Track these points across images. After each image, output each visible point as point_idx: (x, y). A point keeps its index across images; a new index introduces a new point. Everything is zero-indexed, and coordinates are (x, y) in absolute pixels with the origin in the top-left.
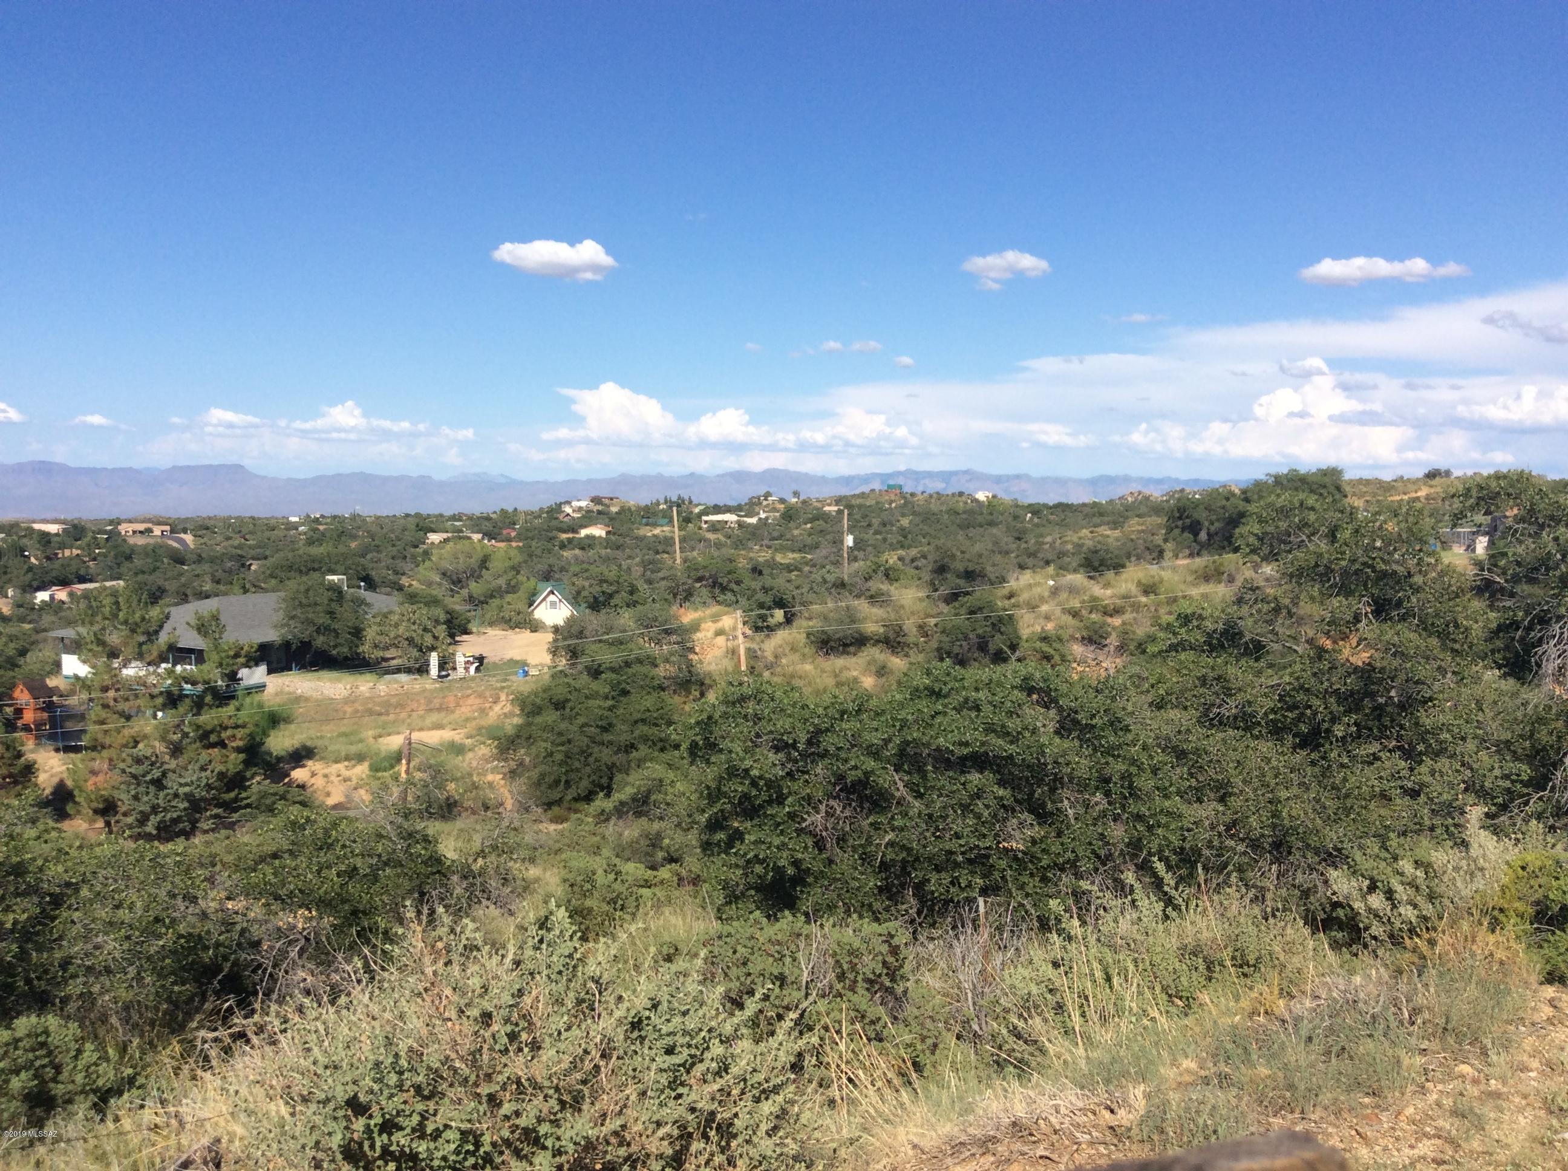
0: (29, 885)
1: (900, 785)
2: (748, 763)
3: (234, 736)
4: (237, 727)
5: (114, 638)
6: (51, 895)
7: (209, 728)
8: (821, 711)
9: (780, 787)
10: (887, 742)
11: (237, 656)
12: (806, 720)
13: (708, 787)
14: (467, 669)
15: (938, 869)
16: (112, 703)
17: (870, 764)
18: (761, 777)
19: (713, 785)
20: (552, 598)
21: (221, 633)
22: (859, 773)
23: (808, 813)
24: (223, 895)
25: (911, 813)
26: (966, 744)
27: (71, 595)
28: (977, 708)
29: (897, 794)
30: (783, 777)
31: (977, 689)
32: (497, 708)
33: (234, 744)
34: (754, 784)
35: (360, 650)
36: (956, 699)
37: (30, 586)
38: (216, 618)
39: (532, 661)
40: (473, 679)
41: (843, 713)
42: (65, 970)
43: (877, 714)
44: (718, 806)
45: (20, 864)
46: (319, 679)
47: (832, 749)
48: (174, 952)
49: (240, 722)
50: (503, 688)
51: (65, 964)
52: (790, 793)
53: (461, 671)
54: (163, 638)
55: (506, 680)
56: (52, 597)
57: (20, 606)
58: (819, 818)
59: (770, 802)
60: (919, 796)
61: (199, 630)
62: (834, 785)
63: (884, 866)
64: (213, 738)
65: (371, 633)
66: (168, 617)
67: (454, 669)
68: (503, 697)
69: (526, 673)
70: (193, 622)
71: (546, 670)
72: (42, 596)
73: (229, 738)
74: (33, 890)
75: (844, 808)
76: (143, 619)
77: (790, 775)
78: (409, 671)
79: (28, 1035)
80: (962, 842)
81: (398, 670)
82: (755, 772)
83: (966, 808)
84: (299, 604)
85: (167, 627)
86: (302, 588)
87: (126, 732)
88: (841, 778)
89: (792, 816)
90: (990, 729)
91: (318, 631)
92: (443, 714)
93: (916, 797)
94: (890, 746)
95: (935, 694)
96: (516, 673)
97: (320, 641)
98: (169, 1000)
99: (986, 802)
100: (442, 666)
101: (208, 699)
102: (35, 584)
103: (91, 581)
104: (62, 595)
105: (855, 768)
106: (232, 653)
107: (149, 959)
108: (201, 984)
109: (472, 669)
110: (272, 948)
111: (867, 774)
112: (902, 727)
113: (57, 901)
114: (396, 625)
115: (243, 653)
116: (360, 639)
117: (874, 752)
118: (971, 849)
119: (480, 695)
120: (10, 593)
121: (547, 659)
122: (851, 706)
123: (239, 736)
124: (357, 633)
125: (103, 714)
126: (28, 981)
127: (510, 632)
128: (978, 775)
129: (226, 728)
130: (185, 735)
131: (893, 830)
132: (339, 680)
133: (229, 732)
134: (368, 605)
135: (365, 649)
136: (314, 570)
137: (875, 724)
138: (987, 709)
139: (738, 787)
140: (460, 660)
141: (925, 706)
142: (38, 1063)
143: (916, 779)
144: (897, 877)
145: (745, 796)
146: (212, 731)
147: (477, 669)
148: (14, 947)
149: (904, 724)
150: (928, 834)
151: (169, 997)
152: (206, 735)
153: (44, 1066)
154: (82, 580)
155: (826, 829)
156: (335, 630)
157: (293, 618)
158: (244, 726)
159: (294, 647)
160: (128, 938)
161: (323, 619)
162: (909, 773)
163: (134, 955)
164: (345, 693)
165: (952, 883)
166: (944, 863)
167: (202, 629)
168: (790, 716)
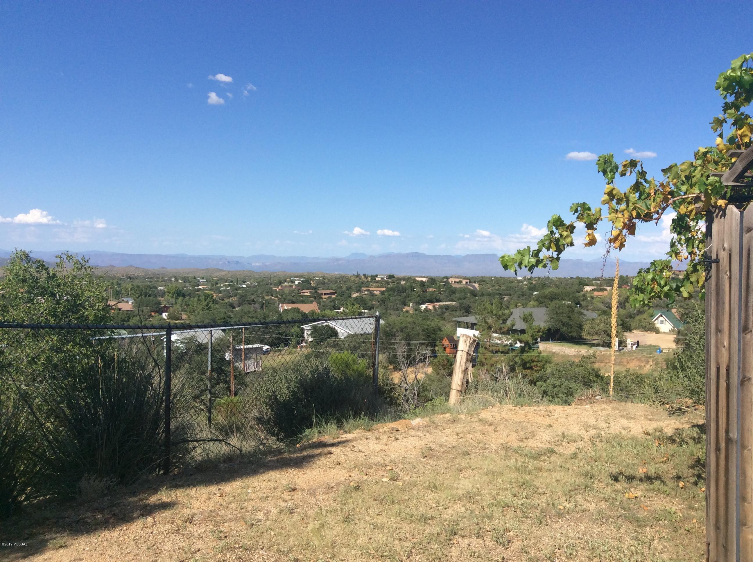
3: (537, 365)
4: (538, 361)
7: (527, 360)
11: (539, 332)
14: (632, 347)
16: (488, 347)
20: (661, 318)
21: (533, 321)
27: (434, 307)
32: (648, 366)
33: (536, 369)
35: (582, 334)
37: (419, 303)
38: (531, 315)
39: (662, 346)
40: (635, 352)
46: (563, 346)
49: (540, 359)
50: (651, 357)
53: (629, 347)
54: (509, 323)
55: (651, 354)
56: (426, 307)
57: (416, 310)
61: (524, 320)
64: (528, 365)
65: (587, 327)
66: (512, 314)
67: (626, 346)
68: (651, 361)
69: (661, 352)
70: (522, 316)
71: (671, 350)
72: (423, 307)
73: (534, 366)
76: (503, 314)
78: (603, 346)
81: (598, 345)
84: (556, 313)
85: (511, 318)
86: (557, 306)
87: (494, 359)
91: (563, 325)
92: (621, 367)
96: (656, 351)
97: (564, 329)
100: (620, 343)
101: (527, 349)
102: (420, 302)
103: (441, 301)
104: (430, 307)
106: (537, 330)
109: (634, 347)
114: (599, 325)
116: (582, 330)
119: (639, 360)
120: (411, 305)
123: (539, 365)
124: (581, 327)
125: (485, 351)
127: (645, 333)
129: (533, 362)
130: (516, 363)
132: (572, 348)
133: (535, 363)
134: (585, 315)
135: (584, 334)
140: (629, 342)
146: (528, 362)
147: (637, 347)
152: (525, 363)
154: (438, 301)
156: (571, 325)
158: (541, 362)
159: (552, 331)
161: (566, 320)
164: (575, 353)
167: (525, 319)
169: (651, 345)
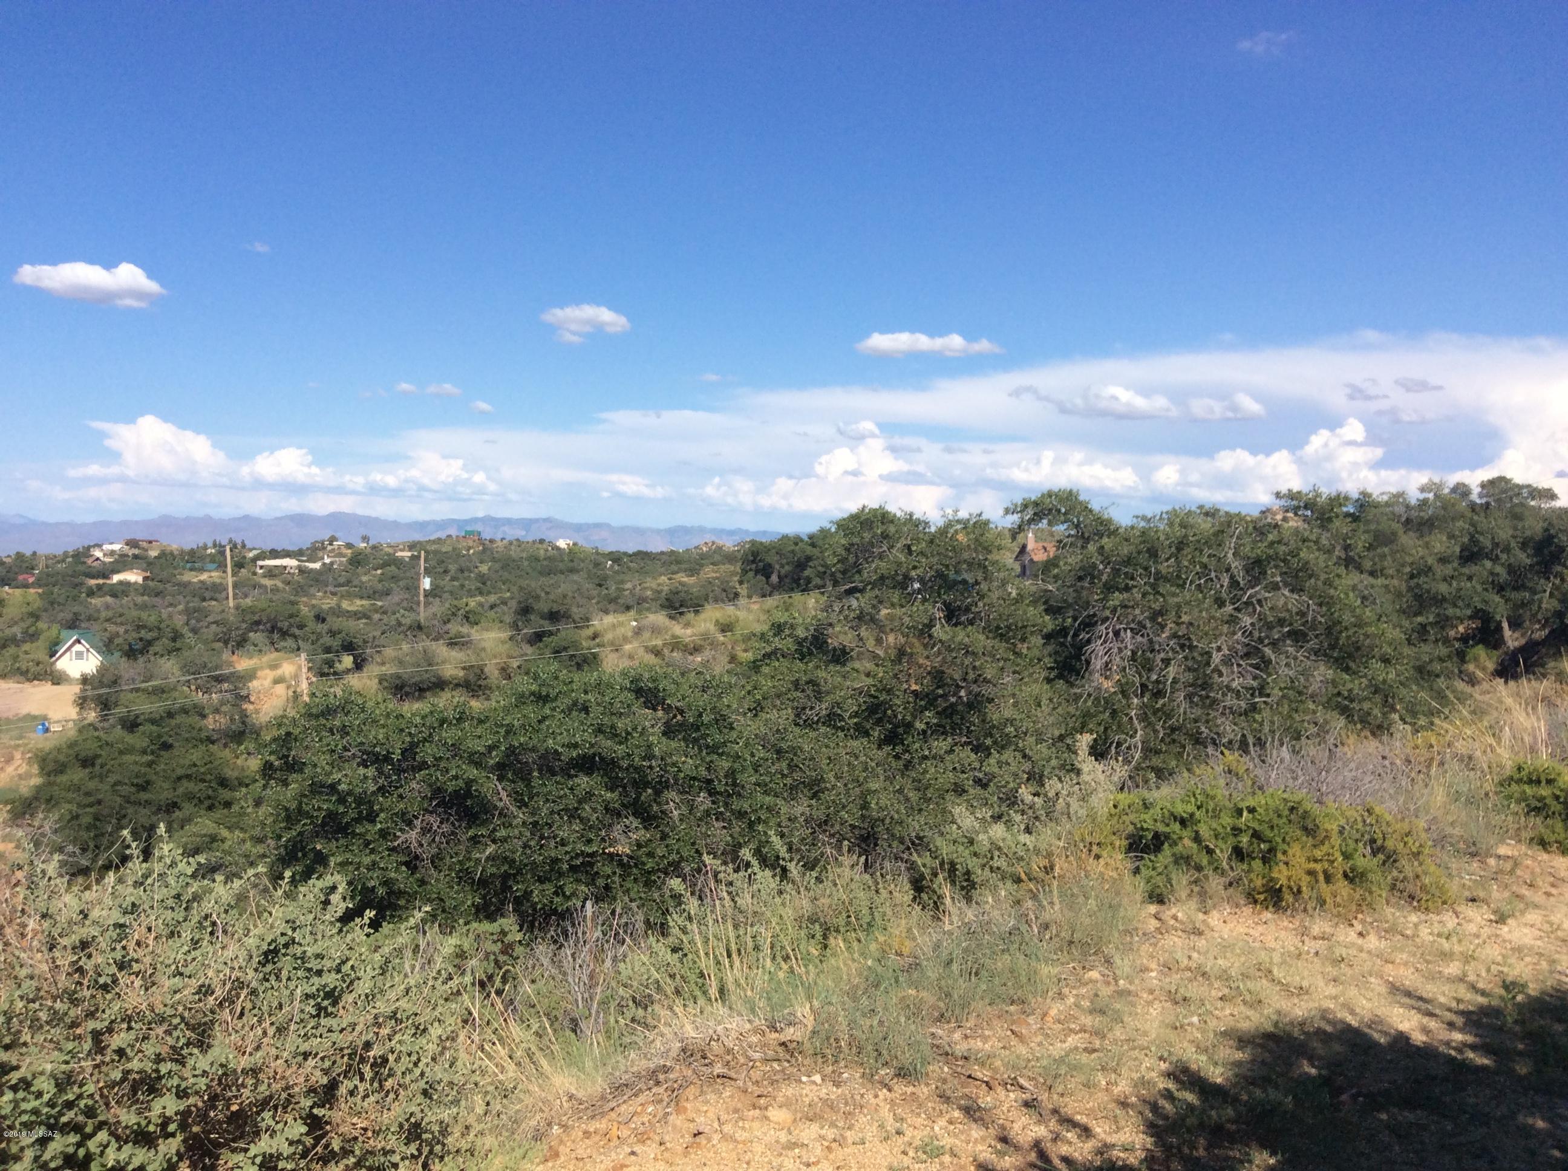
1: (503, 794)
2: (337, 776)
8: (418, 720)
9: (371, 804)
10: (491, 748)
12: (402, 730)
13: (286, 809)
15: (541, 880)
17: (473, 772)
18: (350, 793)
19: (293, 805)
20: (78, 647)
22: (460, 782)
23: (401, 830)
25: (515, 823)
26: (576, 746)
28: (586, 709)
29: (500, 804)
30: (373, 793)
31: (586, 692)
32: (10, 769)
34: (342, 800)
36: (564, 702)
41: (442, 722)
43: (481, 722)
44: (299, 828)
47: (430, 760)
50: (18, 746)
52: (382, 810)
55: (21, 737)
58: (413, 835)
59: (358, 820)
60: (522, 804)
62: (431, 799)
63: (483, 883)
68: (18, 755)
69: (47, 730)
71: (71, 724)
75: (441, 823)
77: (381, 789)
80: (568, 849)
82: (343, 787)
83: (573, 814)
88: (437, 791)
89: (384, 834)
90: (599, 730)
93: (520, 808)
94: (494, 753)
95: (542, 699)
96: (34, 730)
99: (593, 805)
105: (456, 777)
111: (469, 783)
112: (508, 732)
117: (476, 760)
118: (577, 855)
121: (73, 713)
122: (450, 714)
127: (27, 685)
128: (586, 779)
131: (494, 841)
137: (479, 731)
138: (596, 711)
139: (324, 805)
141: (531, 712)
143: (520, 786)
144: (496, 894)
145: (331, 815)
149: (510, 731)
150: (532, 843)
155: (421, 845)
162: (513, 782)
165: (556, 893)
166: (550, 872)
168: (383, 726)
169: (29, 715)
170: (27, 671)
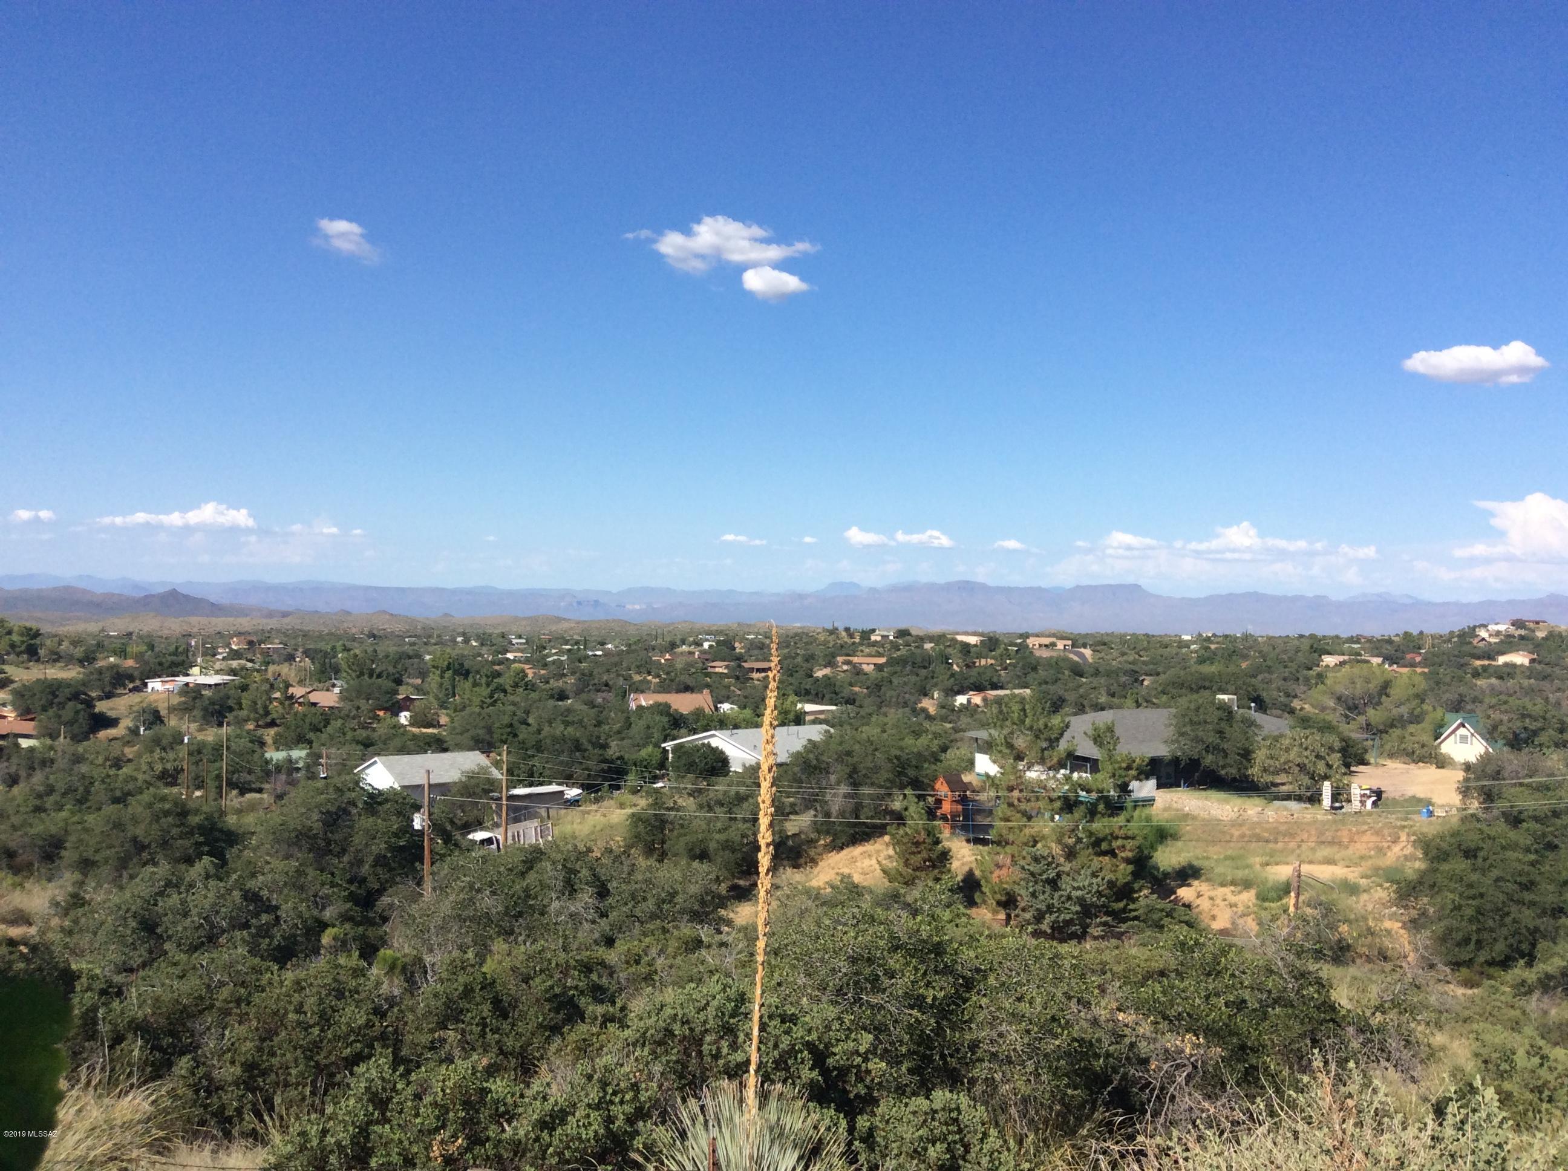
0: (946, 966)
5: (1021, 742)
6: (963, 977)
14: (1363, 803)
20: (1462, 731)
24: (1114, 1005)
27: (985, 699)
32: (1396, 849)
35: (1250, 772)
37: (952, 690)
42: (973, 1053)
45: (939, 943)
46: (1206, 798)
48: (1068, 1054)
50: (1404, 827)
51: (974, 1046)
53: (1356, 804)
54: (1063, 745)
55: (1406, 819)
56: (969, 701)
57: (944, 707)
65: (1260, 756)
67: (1349, 801)
69: (1431, 814)
71: (1454, 811)
72: (961, 699)
74: (948, 970)
79: (943, 1109)
84: (1189, 721)
92: (1335, 848)
96: (1419, 812)
98: (1062, 1102)
100: (1335, 797)
101: (1101, 807)
102: (956, 688)
103: (1002, 688)
104: (977, 699)
106: (1124, 765)
107: (1046, 1055)
108: (1092, 1093)
109: (1369, 803)
110: (1160, 1069)
113: (969, 985)
114: (1287, 750)
115: (1135, 765)
116: (1249, 761)
119: (1377, 833)
120: (936, 695)
121: (1456, 799)
124: (1246, 755)
126: (943, 1057)
130: (1079, 840)
132: (1227, 802)
135: (1254, 771)
136: (1205, 688)
140: (1356, 792)
142: (950, 1138)
147: (1374, 803)
148: (932, 1021)
151: (1063, 1098)
153: (955, 1142)
154: (995, 686)
157: (1182, 734)
159: (1183, 763)
160: (1028, 1032)
161: (1212, 739)
163: (1033, 1050)
164: (1233, 815)
170: (1413, 752)
